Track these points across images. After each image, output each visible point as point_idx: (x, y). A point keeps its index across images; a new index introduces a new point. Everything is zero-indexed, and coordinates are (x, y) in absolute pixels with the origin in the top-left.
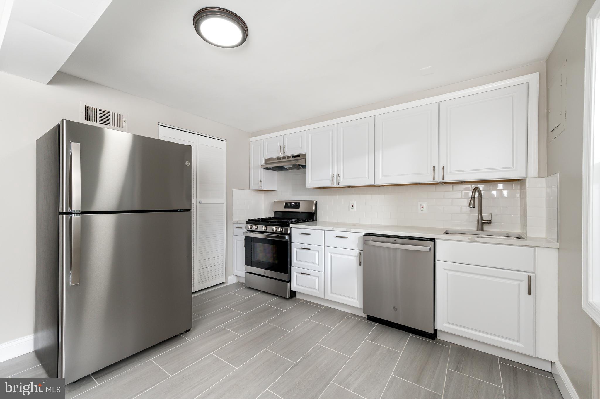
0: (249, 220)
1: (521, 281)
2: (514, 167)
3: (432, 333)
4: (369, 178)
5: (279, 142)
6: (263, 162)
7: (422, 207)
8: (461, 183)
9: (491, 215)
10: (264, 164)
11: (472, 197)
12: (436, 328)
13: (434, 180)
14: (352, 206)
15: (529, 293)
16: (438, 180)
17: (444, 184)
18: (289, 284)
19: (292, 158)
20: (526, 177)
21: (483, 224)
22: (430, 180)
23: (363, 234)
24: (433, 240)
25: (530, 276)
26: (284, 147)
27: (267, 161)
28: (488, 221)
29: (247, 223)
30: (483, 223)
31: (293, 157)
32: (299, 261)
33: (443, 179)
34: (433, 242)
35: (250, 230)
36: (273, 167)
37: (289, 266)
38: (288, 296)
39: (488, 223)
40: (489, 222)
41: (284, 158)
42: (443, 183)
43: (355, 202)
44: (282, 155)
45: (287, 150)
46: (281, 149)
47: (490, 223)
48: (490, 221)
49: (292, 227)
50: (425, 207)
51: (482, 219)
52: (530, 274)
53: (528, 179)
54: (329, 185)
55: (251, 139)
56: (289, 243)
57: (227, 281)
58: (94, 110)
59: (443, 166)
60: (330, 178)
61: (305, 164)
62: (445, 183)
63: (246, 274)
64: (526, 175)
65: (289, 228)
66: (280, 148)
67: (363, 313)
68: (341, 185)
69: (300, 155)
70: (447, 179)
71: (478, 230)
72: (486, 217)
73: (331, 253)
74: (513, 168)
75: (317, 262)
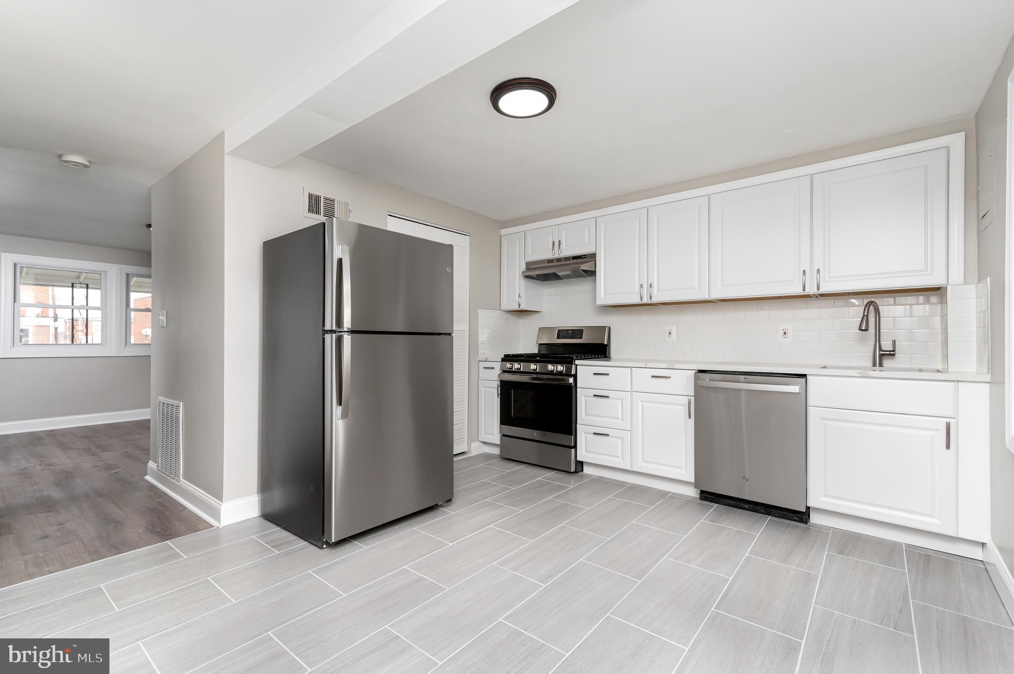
0: (506, 356)
1: (936, 430)
2: (928, 269)
3: (804, 510)
4: (699, 289)
5: (551, 236)
6: (524, 267)
7: (785, 333)
8: (847, 295)
9: (894, 342)
10: (526, 270)
11: (864, 316)
12: (808, 505)
13: (804, 290)
14: (670, 333)
15: (948, 447)
16: (811, 290)
17: (820, 297)
18: (573, 450)
19: (573, 259)
20: (946, 283)
21: (881, 356)
22: (799, 291)
23: (695, 371)
24: (804, 376)
25: (949, 423)
26: (560, 243)
27: (530, 266)
28: (890, 351)
29: (503, 360)
30: (883, 354)
31: (575, 258)
32: (589, 415)
33: (818, 289)
34: (804, 379)
35: (510, 370)
36: (537, 275)
37: (574, 425)
38: (573, 469)
39: (890, 354)
40: (892, 354)
41: (559, 260)
42: (818, 296)
43: (675, 327)
44: (557, 256)
45: (564, 248)
46: (555, 246)
47: (894, 355)
48: (894, 351)
49: (577, 365)
50: (789, 333)
51: (880, 349)
52: (948, 420)
53: (949, 288)
54: (636, 300)
55: (503, 232)
56: (574, 389)
57: (471, 450)
58: (318, 198)
59: (819, 269)
60: (637, 289)
61: (594, 270)
62: (822, 295)
63: (501, 439)
64: (947, 281)
65: (573, 366)
66: (554, 244)
67: (695, 488)
68: (655, 300)
69: (585, 255)
70: (824, 289)
71: (874, 365)
72: (887, 346)
73: (644, 401)
74: (927, 271)
75: (620, 417)
